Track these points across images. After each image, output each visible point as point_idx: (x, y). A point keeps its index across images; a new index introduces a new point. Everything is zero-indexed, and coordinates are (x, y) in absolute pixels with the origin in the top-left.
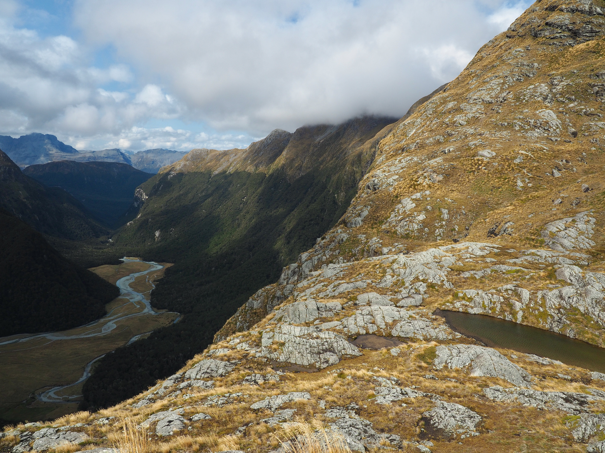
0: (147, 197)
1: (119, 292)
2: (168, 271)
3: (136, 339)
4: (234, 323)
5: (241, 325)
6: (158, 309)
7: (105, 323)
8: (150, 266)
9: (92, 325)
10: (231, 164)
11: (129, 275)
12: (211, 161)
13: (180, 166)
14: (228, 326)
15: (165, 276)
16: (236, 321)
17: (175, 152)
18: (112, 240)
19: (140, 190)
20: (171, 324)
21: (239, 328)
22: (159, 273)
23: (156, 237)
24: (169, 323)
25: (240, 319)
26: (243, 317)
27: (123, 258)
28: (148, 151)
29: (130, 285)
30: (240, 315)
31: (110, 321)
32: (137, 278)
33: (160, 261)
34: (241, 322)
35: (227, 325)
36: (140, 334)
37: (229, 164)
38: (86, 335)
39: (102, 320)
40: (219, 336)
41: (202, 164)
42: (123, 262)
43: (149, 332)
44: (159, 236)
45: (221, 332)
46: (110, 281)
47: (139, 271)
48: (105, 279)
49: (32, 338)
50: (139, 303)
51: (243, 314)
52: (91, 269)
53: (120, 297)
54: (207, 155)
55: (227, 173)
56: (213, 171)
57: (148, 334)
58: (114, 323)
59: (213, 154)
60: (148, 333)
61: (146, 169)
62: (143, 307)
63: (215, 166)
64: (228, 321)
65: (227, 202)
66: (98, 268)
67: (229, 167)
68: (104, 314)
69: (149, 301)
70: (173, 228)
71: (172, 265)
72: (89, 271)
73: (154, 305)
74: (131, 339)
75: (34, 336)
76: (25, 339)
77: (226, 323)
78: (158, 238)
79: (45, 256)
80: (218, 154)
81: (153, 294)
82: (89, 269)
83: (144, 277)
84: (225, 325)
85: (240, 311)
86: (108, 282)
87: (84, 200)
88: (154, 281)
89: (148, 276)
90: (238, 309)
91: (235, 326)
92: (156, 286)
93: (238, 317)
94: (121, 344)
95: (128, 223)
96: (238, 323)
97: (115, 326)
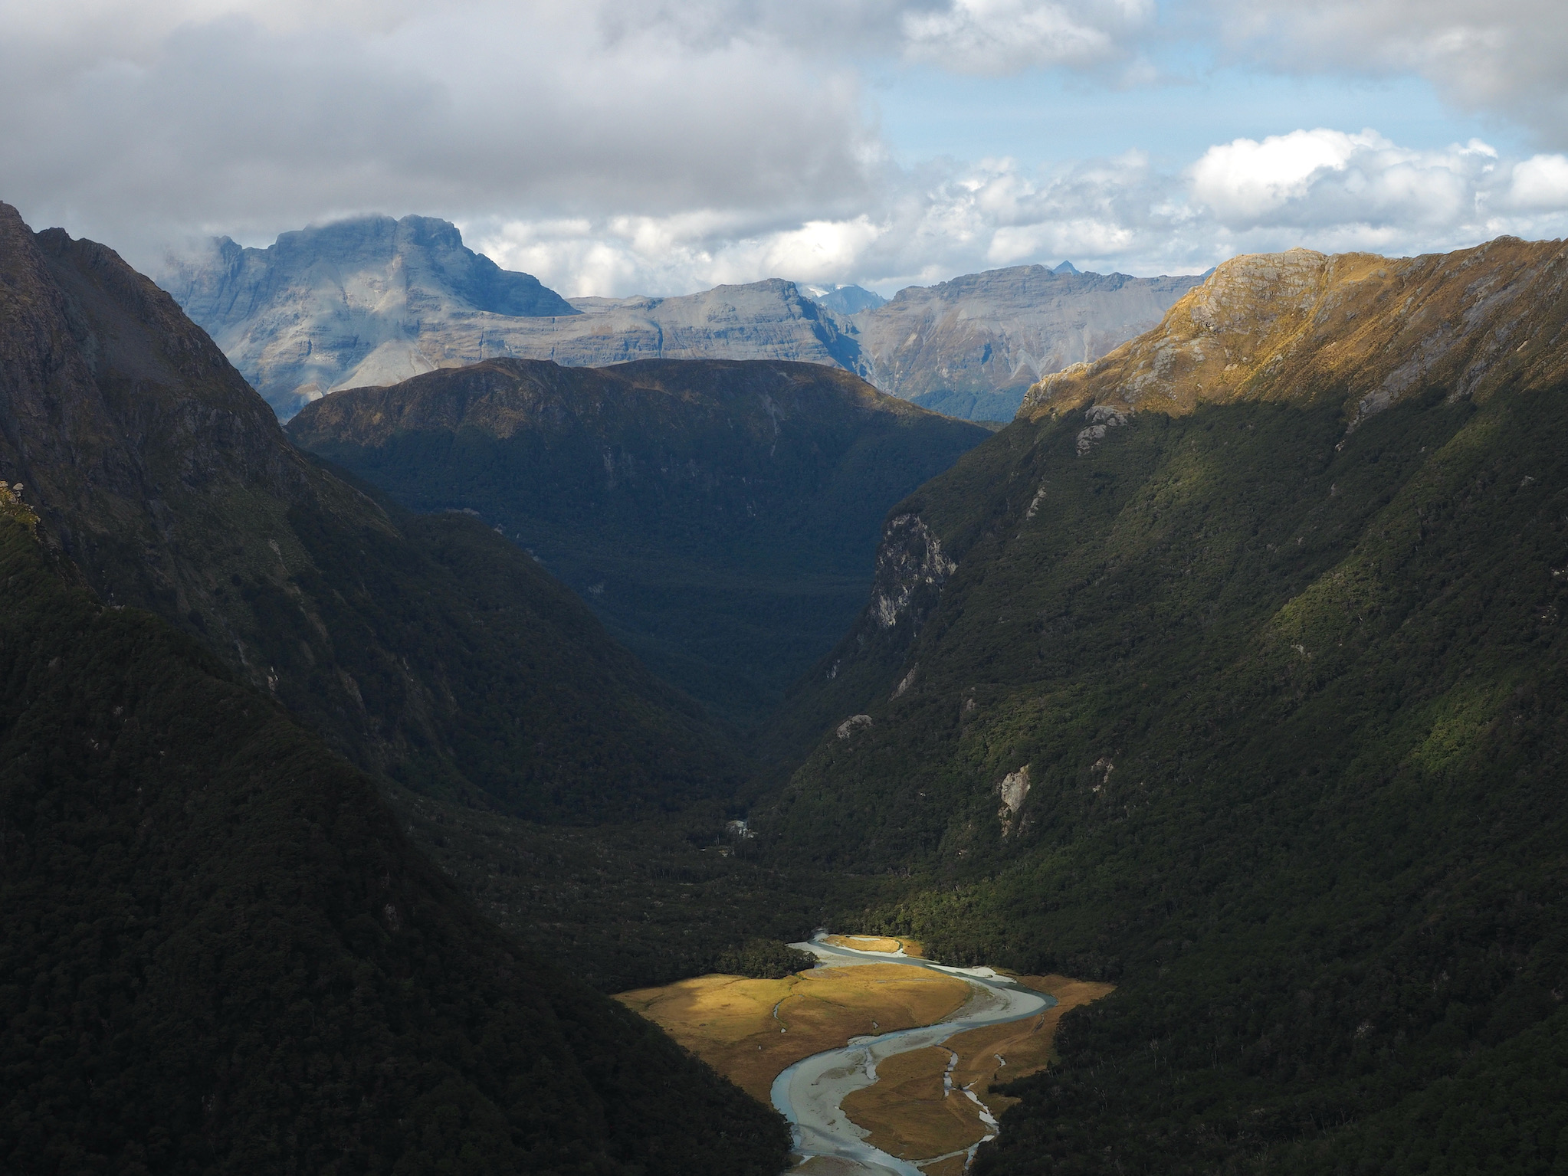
0: (953, 567)
1: (788, 1145)
2: (1074, 1032)
10: (1474, 342)
11: (841, 1046)
12: (1345, 323)
13: (1150, 365)
15: (1057, 1060)
17: (1119, 281)
18: (751, 827)
19: (912, 524)
22: (1021, 1045)
23: (1002, 813)
27: (809, 939)
28: (959, 282)
29: (854, 1109)
32: (887, 1067)
33: (1031, 966)
37: (1463, 343)
41: (1285, 351)
42: (811, 962)
44: (1022, 809)
46: (739, 1076)
47: (903, 1022)
48: (705, 1059)
52: (634, 999)
54: (1322, 288)
55: (1452, 398)
56: (1362, 391)
59: (1357, 279)
61: (944, 394)
63: (1370, 360)
65: (1448, 591)
66: (668, 990)
67: (1459, 364)
70: (1109, 756)
71: (1103, 990)
72: (619, 1006)
78: (1016, 818)
79: (389, 909)
80: (1388, 281)
81: (984, 1170)
82: (620, 997)
83: (931, 1061)
86: (725, 1082)
87: (598, 590)
88: (993, 1090)
89: (954, 1060)
92: (1005, 1119)
95: (843, 728)
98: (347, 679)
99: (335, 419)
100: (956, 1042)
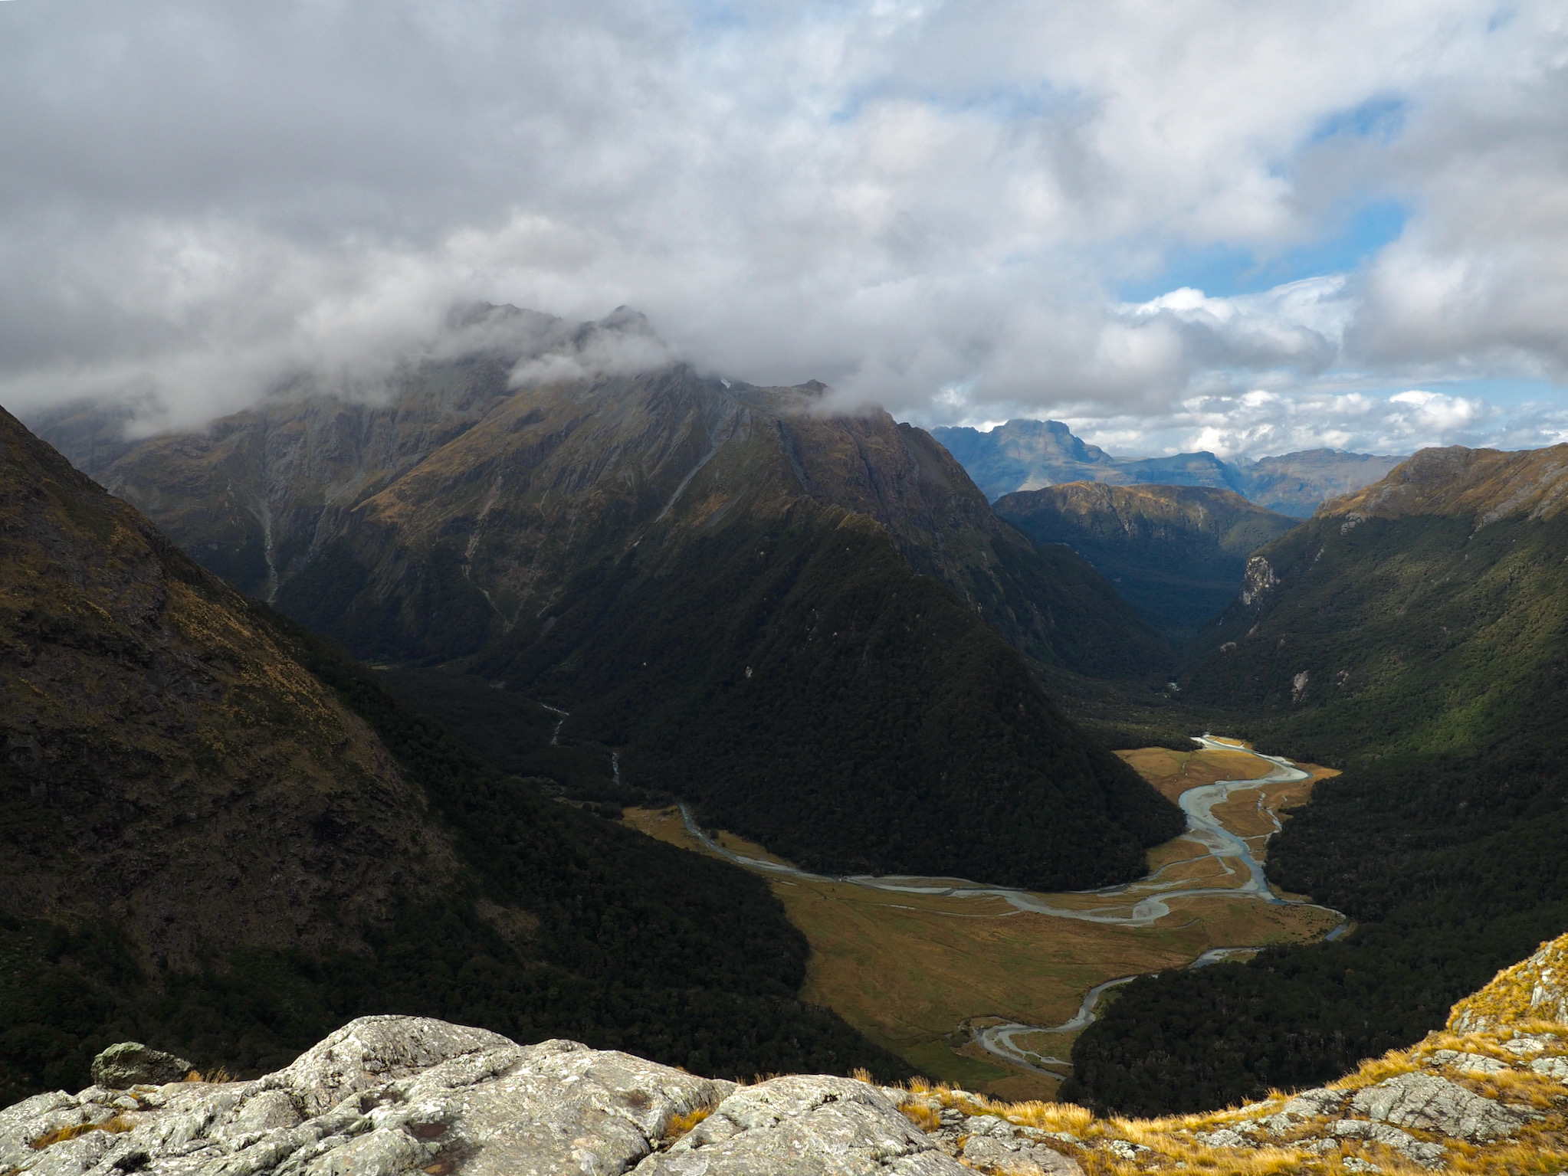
0: (1278, 581)
1: (1185, 823)
2: (1321, 789)
3: (1218, 958)
5: (1549, 997)
6: (1285, 889)
7: (1143, 896)
8: (1272, 768)
9: (1112, 894)
10: (1544, 492)
11: (1212, 784)
12: (1478, 481)
13: (1379, 496)
15: (1311, 802)
16: (1530, 979)
17: (1367, 457)
18: (1178, 686)
19: (1260, 561)
20: (1316, 941)
21: (1541, 1007)
22: (1296, 793)
23: (1294, 690)
24: (1314, 937)
25: (1545, 979)
27: (1201, 736)
28: (1289, 455)
29: (1215, 811)
30: (1546, 966)
31: (1154, 893)
32: (1233, 795)
33: (1303, 759)
36: (1229, 947)
37: (1538, 492)
38: (1095, 915)
39: (1135, 888)
40: (1467, 1014)
41: (1447, 492)
43: (1254, 947)
44: (1303, 690)
45: (1475, 1001)
46: (1166, 791)
47: (1241, 777)
48: (1151, 782)
49: (978, 893)
50: (1233, 862)
51: (1559, 964)
52: (1121, 754)
53: (1185, 838)
54: (1467, 464)
55: (1531, 518)
56: (1484, 513)
57: (1252, 953)
58: (1165, 901)
59: (1485, 461)
60: (1249, 950)
61: (1279, 504)
62: (1242, 877)
63: (1490, 498)
64: (1502, 974)
65: (1522, 607)
66: (1136, 752)
67: (1536, 502)
68: (1141, 873)
69: (1262, 863)
70: (1346, 670)
71: (1336, 773)
72: (1115, 756)
73: (1272, 876)
74: (1203, 953)
75: (981, 889)
76: (964, 892)
77: (1496, 980)
78: (1300, 693)
79: (1021, 706)
80: (1501, 462)
81: (1274, 845)
82: (1115, 752)
83: (1254, 794)
84: (1491, 985)
85: (1548, 951)
86: (1159, 793)
87: (1119, 580)
88: (1280, 811)
89: (1263, 795)
90: (1543, 944)
91: (1527, 997)
92: (1285, 824)
93: (1540, 969)
94: (1177, 961)
95: (1223, 647)
96: (1538, 991)
97: (1166, 911)
98: (1010, 610)
99: (1012, 503)
100: (1264, 788)
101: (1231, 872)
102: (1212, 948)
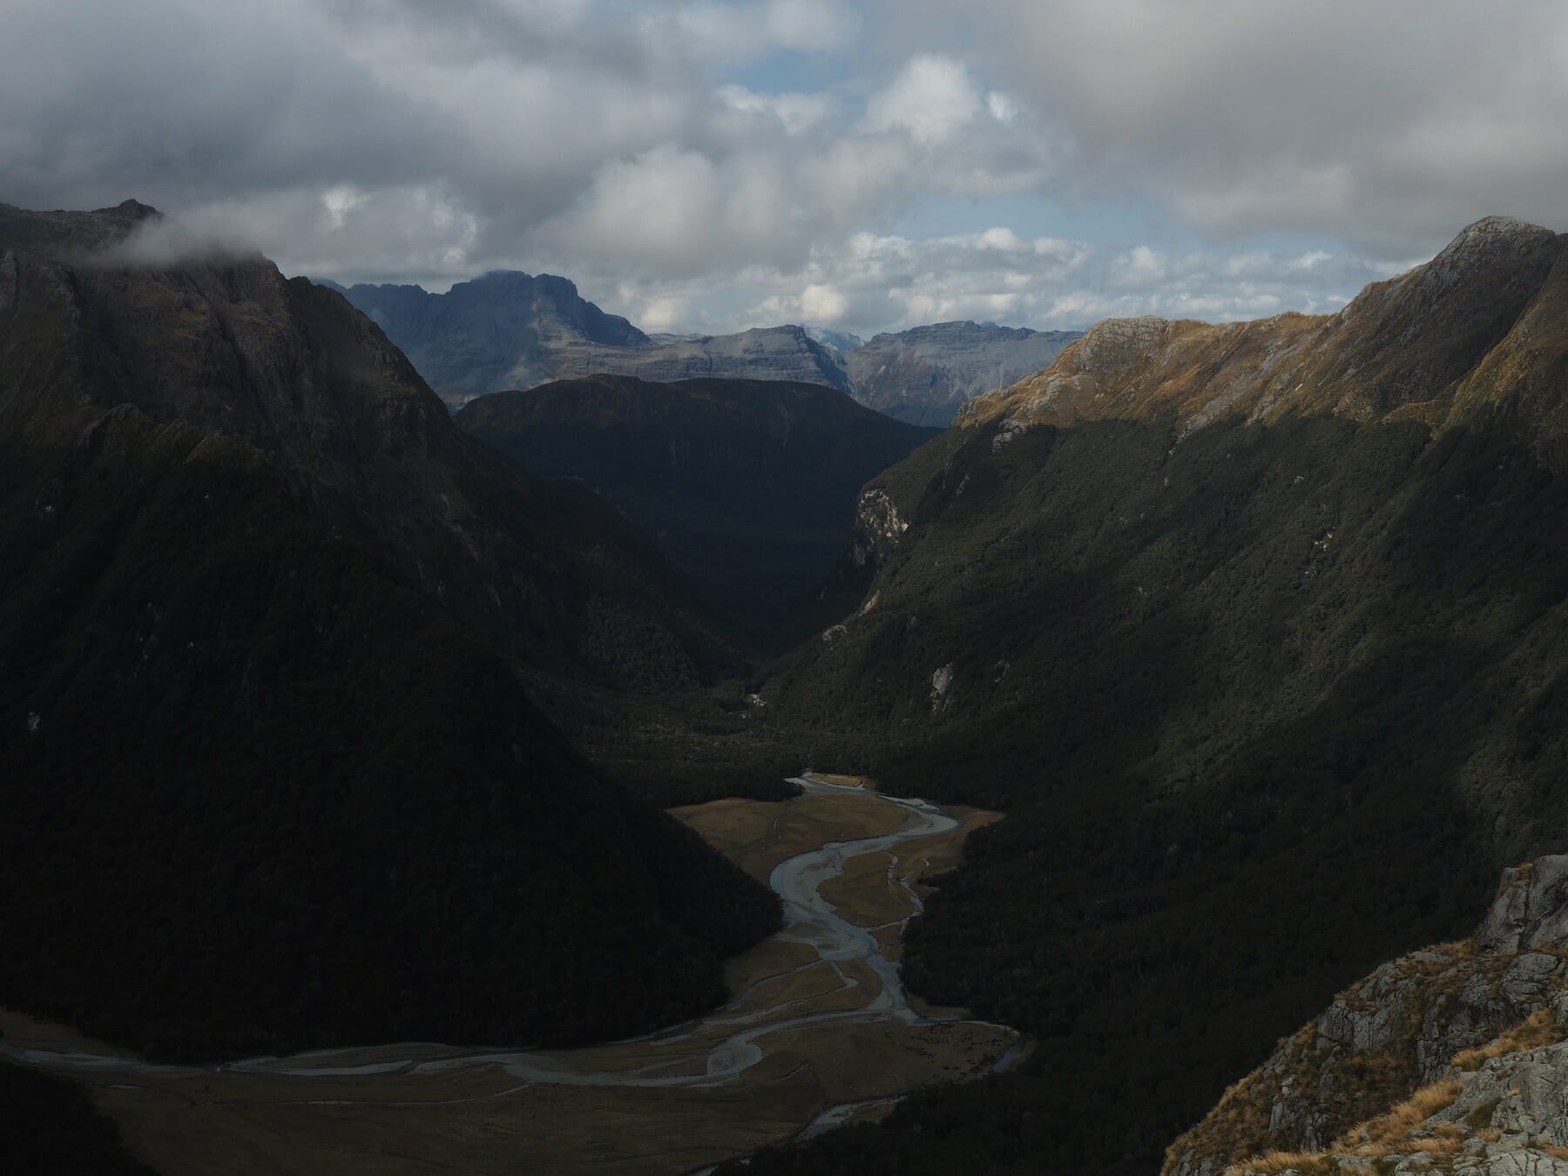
0: (905, 527)
1: (780, 914)
2: (976, 845)
3: (838, 1120)
4: (1260, 1103)
5: (1292, 1117)
6: (932, 1002)
7: (721, 1038)
8: (907, 818)
9: (673, 1039)
10: (1266, 383)
11: (819, 849)
12: (1178, 368)
13: (1044, 393)
14: (1232, 1114)
15: (964, 864)
16: (1267, 1095)
17: (1025, 333)
18: (763, 699)
19: (878, 496)
20: (980, 1076)
21: (1281, 1132)
22: (941, 852)
23: (933, 695)
24: (975, 1070)
25: (1285, 1090)
26: (1303, 1081)
27: (799, 775)
28: (915, 331)
29: (825, 891)
30: (1286, 1073)
31: (739, 1029)
32: (851, 864)
33: (948, 797)
34: (1291, 1104)
35: (1225, 1110)
36: (853, 1102)
37: (1258, 383)
38: (650, 1075)
39: (710, 1025)
40: (1187, 1157)
41: (1137, 386)
42: (798, 791)
43: (891, 1096)
44: (947, 692)
45: (1196, 1136)
46: (749, 867)
47: (861, 834)
48: (727, 854)
49: (458, 1062)
50: (856, 967)
51: (1302, 1068)
52: (678, 812)
53: (783, 937)
54: (1163, 344)
55: (1249, 421)
56: (1188, 414)
57: (887, 1105)
58: (755, 1041)
59: (1188, 338)
60: (884, 1102)
61: (904, 407)
62: (870, 989)
63: (1194, 395)
64: (1231, 1091)
65: (1242, 553)
66: (703, 806)
67: (1255, 398)
68: (713, 1000)
69: (897, 964)
70: (1007, 658)
71: (997, 817)
72: (669, 817)
73: (914, 985)
74: (816, 1115)
75: (463, 1055)
76: (434, 1064)
77: (1223, 1101)
78: (942, 698)
79: (515, 747)
80: (1209, 340)
81: (913, 935)
82: (669, 811)
83: (881, 860)
84: (1217, 1109)
85: (1289, 1051)
86: (740, 871)
87: (664, 534)
88: (920, 882)
89: (895, 860)
90: (1281, 1041)
91: (1264, 1120)
92: (927, 901)
93: (1278, 1078)
94: (776, 1132)
95: (827, 633)
96: (1278, 1109)
97: (757, 1056)
98: (492, 590)
99: (487, 413)
100: (898, 848)
101: (852, 983)
102: (829, 1105)
